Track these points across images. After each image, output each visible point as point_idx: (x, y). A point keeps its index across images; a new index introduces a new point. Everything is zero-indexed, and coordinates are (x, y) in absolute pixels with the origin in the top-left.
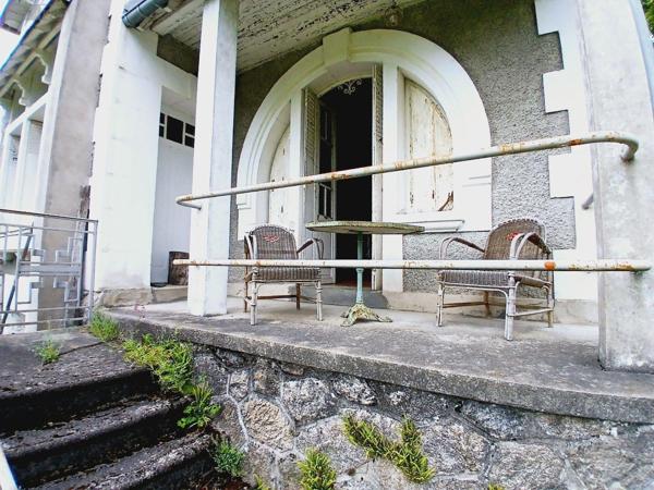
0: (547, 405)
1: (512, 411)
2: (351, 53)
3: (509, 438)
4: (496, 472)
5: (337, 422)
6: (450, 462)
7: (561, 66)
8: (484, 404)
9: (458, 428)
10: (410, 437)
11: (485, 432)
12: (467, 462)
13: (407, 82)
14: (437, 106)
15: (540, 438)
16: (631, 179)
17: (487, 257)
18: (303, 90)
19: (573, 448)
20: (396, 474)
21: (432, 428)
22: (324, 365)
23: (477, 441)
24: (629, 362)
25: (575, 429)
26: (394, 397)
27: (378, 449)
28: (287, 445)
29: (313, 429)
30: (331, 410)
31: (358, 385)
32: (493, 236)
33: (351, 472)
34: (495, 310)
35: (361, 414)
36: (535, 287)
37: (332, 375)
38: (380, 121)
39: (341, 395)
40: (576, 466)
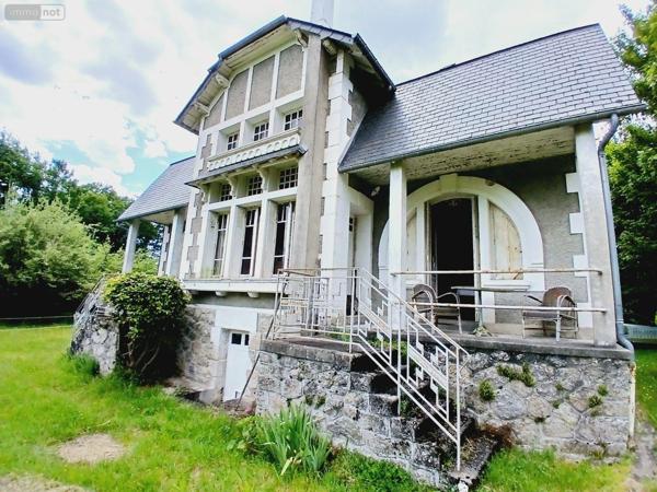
0: (574, 353)
1: (563, 357)
2: (458, 186)
3: (563, 367)
4: (559, 379)
5: (493, 369)
6: (541, 378)
7: (579, 211)
8: (553, 356)
9: (544, 365)
10: (525, 370)
11: (553, 365)
12: (548, 376)
13: (491, 204)
14: (510, 220)
15: (572, 365)
16: (601, 280)
17: (543, 306)
18: (426, 203)
19: (584, 367)
20: (520, 385)
21: (535, 367)
22: (486, 347)
23: (551, 369)
24: (603, 343)
25: (583, 361)
26: (519, 357)
27: (513, 377)
28: (468, 381)
29: (482, 373)
30: (490, 365)
31: (502, 353)
32: (546, 294)
33: (501, 388)
34: (548, 333)
35: (504, 365)
36: (569, 320)
37: (489, 350)
38: (477, 226)
39: (495, 358)
40: (585, 374)
